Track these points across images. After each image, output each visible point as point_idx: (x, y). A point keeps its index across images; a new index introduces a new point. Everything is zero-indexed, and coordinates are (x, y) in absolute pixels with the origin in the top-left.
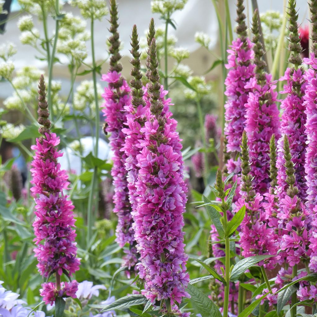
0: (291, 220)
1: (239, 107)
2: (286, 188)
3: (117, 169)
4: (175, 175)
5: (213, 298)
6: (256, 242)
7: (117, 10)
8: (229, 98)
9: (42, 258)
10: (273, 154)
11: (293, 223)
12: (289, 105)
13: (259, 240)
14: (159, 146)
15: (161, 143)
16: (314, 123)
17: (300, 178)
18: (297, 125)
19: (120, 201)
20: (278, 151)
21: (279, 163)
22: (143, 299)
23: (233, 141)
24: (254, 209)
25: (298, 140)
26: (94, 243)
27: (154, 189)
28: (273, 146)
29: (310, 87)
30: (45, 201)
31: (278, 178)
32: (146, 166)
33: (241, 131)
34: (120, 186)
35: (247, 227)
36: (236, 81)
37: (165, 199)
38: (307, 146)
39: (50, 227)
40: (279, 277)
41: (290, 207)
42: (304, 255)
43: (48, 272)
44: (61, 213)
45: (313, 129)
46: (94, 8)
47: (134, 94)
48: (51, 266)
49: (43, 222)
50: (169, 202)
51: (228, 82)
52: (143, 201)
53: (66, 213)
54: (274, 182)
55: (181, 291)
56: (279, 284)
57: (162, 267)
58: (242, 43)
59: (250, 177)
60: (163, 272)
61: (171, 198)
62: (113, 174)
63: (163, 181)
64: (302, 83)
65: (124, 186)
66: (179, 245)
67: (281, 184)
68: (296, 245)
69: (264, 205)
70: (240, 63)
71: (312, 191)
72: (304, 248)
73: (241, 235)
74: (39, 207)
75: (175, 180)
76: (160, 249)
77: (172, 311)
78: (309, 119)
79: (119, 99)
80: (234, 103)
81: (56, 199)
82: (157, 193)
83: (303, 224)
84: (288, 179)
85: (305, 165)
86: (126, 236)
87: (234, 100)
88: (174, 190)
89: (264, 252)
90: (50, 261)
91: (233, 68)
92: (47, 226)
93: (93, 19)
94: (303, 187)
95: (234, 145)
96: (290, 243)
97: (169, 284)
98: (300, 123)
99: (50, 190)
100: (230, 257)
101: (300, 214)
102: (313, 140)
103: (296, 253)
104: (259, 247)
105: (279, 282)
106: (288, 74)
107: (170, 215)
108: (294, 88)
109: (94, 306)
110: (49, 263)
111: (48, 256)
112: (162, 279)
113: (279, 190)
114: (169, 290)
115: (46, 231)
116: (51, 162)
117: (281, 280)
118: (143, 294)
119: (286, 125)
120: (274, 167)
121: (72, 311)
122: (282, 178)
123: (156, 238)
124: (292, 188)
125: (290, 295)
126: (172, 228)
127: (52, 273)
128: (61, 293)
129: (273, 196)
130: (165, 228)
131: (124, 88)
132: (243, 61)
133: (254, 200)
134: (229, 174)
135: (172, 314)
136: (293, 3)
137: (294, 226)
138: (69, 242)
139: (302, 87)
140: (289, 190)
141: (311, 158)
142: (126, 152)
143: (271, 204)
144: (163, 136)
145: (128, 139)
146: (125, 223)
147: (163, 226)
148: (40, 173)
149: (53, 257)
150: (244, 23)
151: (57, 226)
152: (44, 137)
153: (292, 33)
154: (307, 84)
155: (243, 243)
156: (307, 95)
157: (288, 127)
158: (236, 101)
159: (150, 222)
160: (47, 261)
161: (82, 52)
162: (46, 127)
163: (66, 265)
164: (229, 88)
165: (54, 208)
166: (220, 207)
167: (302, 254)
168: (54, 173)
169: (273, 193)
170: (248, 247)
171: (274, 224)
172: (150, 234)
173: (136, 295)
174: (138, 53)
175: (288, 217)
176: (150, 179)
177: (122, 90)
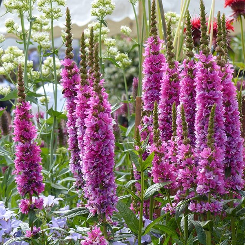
0: (185, 160)
1: (151, 82)
2: (182, 138)
3: (70, 122)
4: (109, 132)
5: (134, 205)
6: (162, 173)
7: (71, 18)
8: (145, 75)
9: (20, 183)
10: (174, 115)
11: (186, 162)
12: (185, 83)
13: (164, 172)
14: (99, 113)
15: (100, 111)
16: (201, 97)
17: (191, 131)
18: (190, 97)
19: (72, 143)
20: (178, 113)
21: (178, 121)
22: (86, 210)
23: (147, 104)
24: (161, 152)
25: (190, 106)
26: (54, 167)
27: (96, 142)
28: (174, 109)
29: (199, 73)
30: (22, 147)
31: (177, 131)
32: (91, 126)
33: (152, 97)
34: (72, 133)
35: (157, 163)
36: (149, 65)
37: (103, 148)
38: (196, 111)
39: (25, 164)
40: (177, 196)
41: (184, 152)
42: (193, 183)
43: (24, 192)
44: (32, 154)
45: (201, 101)
46: (53, 13)
47: (82, 77)
48: (26, 189)
49: (21, 160)
50: (105, 150)
51: (144, 65)
52: (88, 149)
53: (36, 154)
54: (175, 133)
55: (112, 208)
56: (177, 200)
57: (100, 192)
58: (154, 40)
59: (159, 130)
60: (101, 196)
61: (107, 147)
62: (67, 126)
63: (102, 136)
64: (194, 69)
65: (74, 133)
66: (111, 178)
67: (179, 135)
68: (188, 176)
69: (168, 148)
70: (153, 53)
71: (199, 142)
72: (193, 178)
73: (153, 168)
74: (18, 150)
75: (110, 136)
76: (99, 180)
77: (106, 220)
78: (198, 94)
79: (71, 76)
80: (148, 79)
81: (29, 145)
82: (98, 144)
83: (193, 162)
84: (184, 133)
85: (195, 124)
86: (76, 166)
87: (148, 77)
88: (108, 142)
89: (167, 180)
90: (25, 185)
91: (148, 56)
92: (23, 162)
93: (52, 20)
94: (193, 138)
95: (148, 107)
96: (184, 175)
97: (104, 203)
98: (192, 95)
99: (25, 139)
100: (144, 179)
101: (191, 156)
102: (200, 109)
103: (188, 182)
104: (164, 177)
105: (177, 199)
106: (185, 63)
107: (106, 159)
108: (188, 72)
109: (55, 212)
110: (24, 187)
111: (24, 183)
112: (100, 201)
113: (177, 139)
114: (105, 207)
115: (23, 166)
116: (26, 121)
117: (178, 198)
118: (86, 207)
119: (183, 96)
120: (175, 123)
121: (41, 215)
122: (180, 131)
123: (96, 173)
124: (186, 139)
125: (184, 207)
126: (107, 167)
127: (26, 193)
128: (33, 206)
129: (174, 142)
130: (102, 167)
131: (75, 70)
132: (154, 52)
133: (161, 146)
134: (144, 125)
135: (107, 223)
136: (189, 16)
137: (187, 163)
138: (38, 173)
139: (194, 72)
140: (184, 141)
141: (199, 120)
142: (76, 115)
143: (172, 147)
144: (102, 107)
145: (78, 107)
146: (75, 158)
147: (101, 166)
148: (19, 128)
149: (27, 183)
150: (156, 26)
151: (30, 163)
152: (21, 105)
153: (188, 36)
154: (197, 71)
155: (153, 174)
156: (196, 79)
157: (184, 98)
158: (150, 78)
159: (93, 163)
160: (23, 185)
161: (47, 43)
162: (22, 98)
163: (35, 188)
164: (145, 69)
165: (28, 151)
166: (138, 151)
167: (192, 182)
168: (28, 128)
169: (174, 140)
170: (157, 176)
171: (174, 161)
172: (92, 171)
173: (81, 208)
174: (85, 51)
175: (183, 158)
176: (93, 135)
177: (73, 71)
